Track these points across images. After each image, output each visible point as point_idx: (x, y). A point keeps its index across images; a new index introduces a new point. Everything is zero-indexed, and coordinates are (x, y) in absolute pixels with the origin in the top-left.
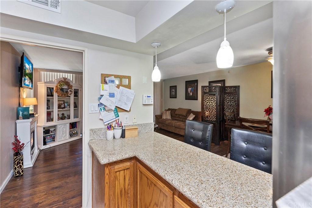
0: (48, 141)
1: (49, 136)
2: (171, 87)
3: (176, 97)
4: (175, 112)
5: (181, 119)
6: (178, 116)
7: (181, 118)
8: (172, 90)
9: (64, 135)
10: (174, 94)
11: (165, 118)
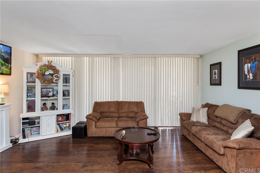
0: (34, 133)
1: (35, 128)
2: (212, 66)
3: (220, 84)
4: (214, 112)
5: (225, 128)
6: (219, 120)
7: (224, 126)
8: (214, 71)
9: (50, 128)
10: (217, 78)
11: (195, 120)
